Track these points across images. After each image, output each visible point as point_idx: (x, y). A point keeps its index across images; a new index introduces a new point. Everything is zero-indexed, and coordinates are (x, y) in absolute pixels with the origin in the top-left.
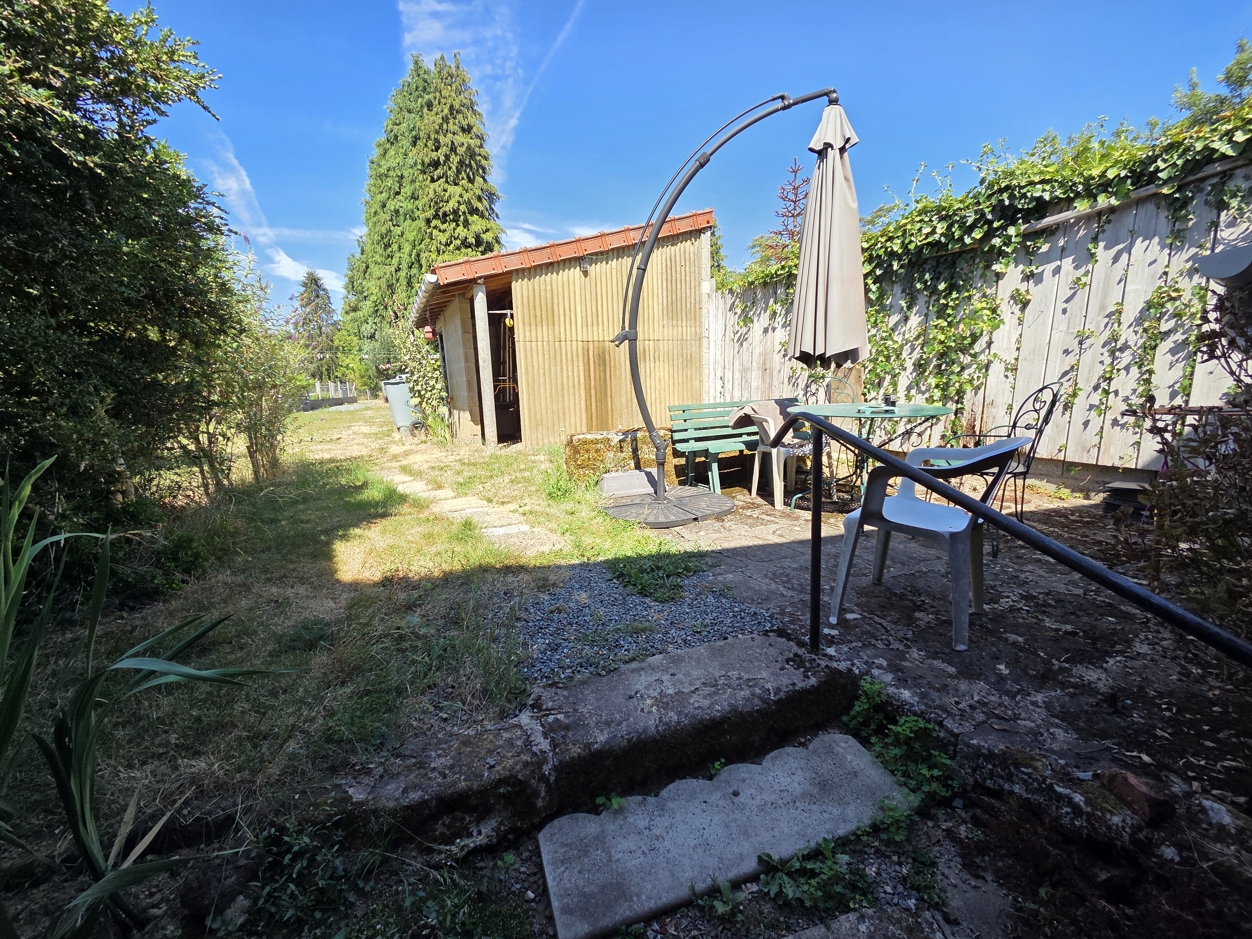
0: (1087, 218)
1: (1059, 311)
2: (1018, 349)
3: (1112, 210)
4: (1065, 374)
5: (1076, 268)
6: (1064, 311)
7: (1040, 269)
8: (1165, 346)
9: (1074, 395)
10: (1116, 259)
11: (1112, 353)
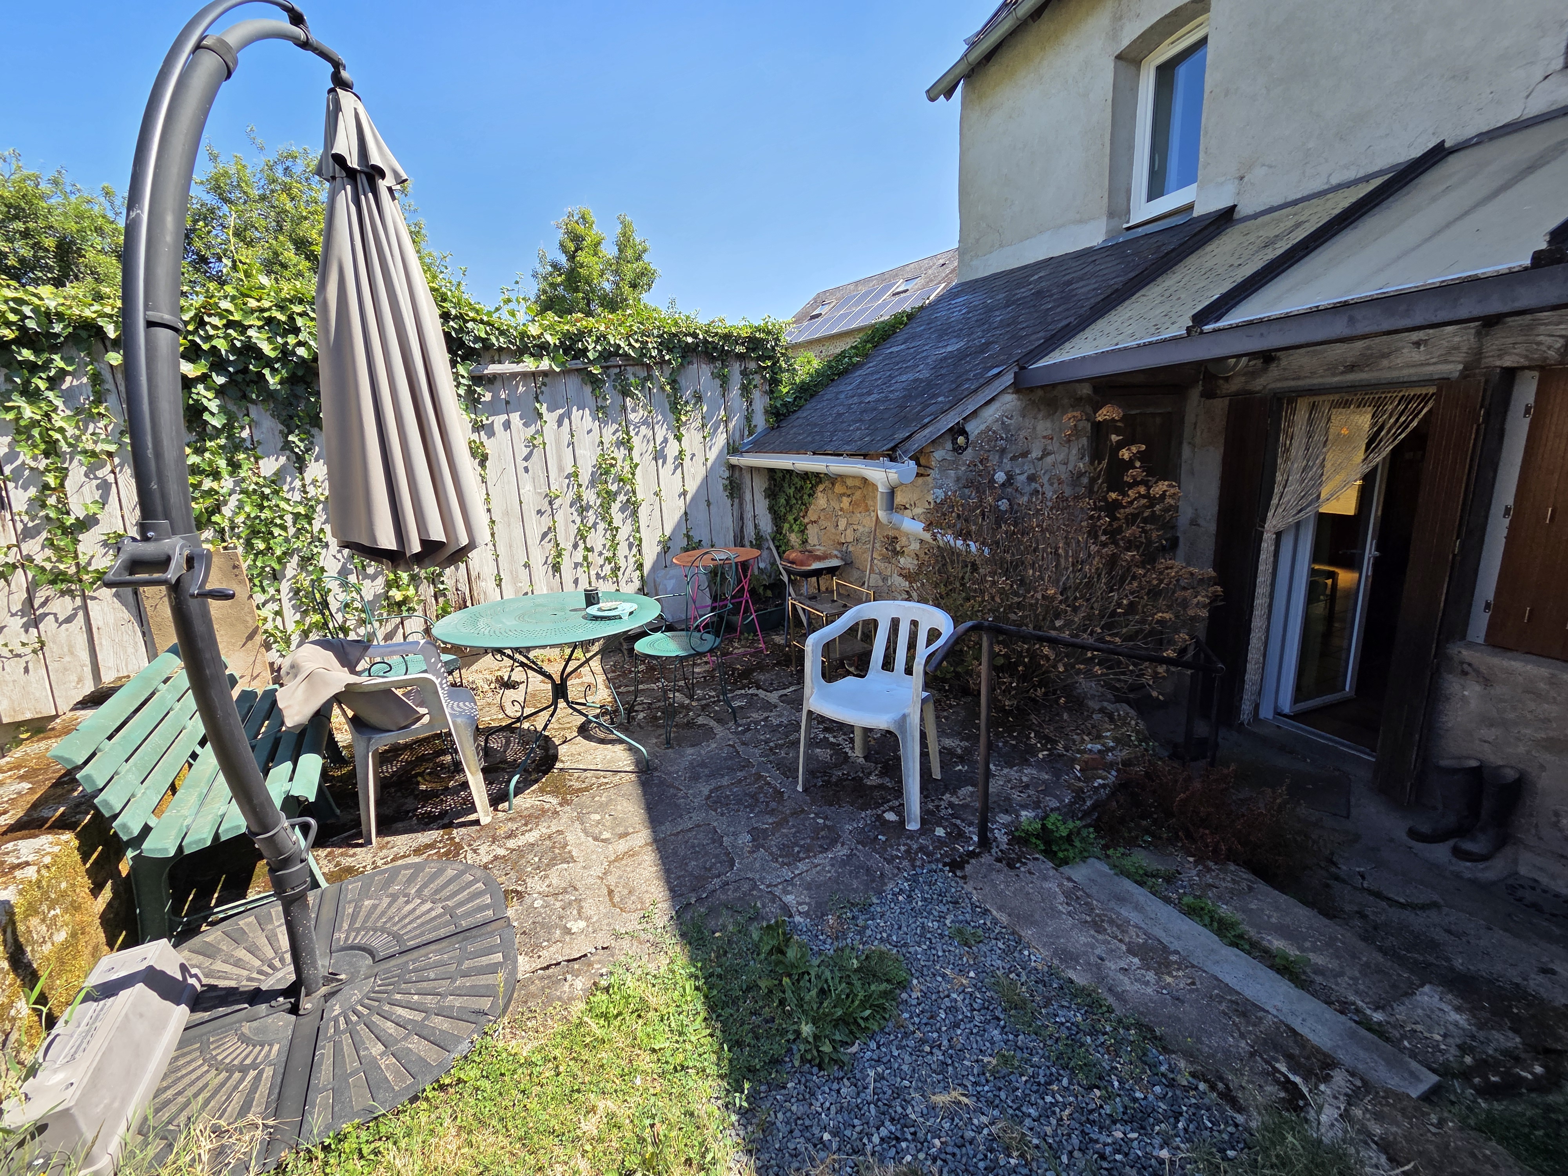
0: (525, 375)
1: (521, 470)
2: (489, 510)
3: (545, 374)
4: (545, 535)
5: (526, 425)
6: (526, 470)
7: (491, 419)
8: (615, 507)
9: (559, 555)
10: (560, 423)
11: (580, 514)
